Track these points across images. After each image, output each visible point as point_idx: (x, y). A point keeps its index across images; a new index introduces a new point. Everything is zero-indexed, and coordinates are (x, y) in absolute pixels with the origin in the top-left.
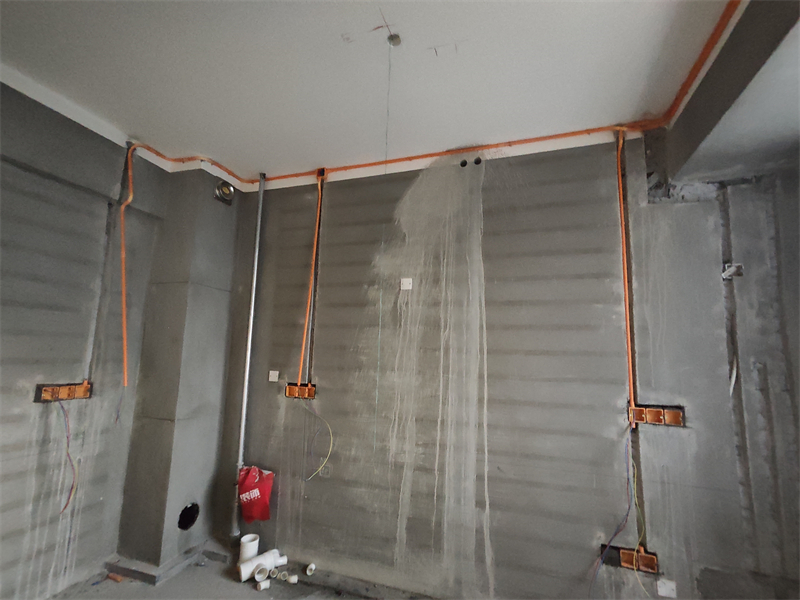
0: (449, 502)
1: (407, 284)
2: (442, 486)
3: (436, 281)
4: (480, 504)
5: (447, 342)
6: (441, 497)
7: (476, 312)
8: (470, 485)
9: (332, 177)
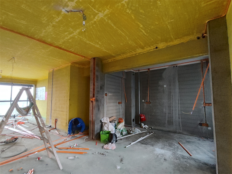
0: (174, 118)
1: (165, 86)
2: (173, 116)
3: (170, 85)
4: (179, 118)
5: (172, 95)
6: (173, 117)
7: (177, 90)
8: (177, 115)
9: (150, 70)
